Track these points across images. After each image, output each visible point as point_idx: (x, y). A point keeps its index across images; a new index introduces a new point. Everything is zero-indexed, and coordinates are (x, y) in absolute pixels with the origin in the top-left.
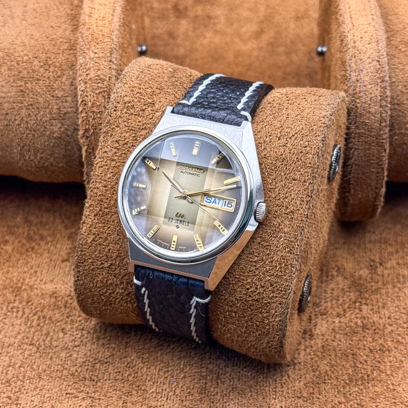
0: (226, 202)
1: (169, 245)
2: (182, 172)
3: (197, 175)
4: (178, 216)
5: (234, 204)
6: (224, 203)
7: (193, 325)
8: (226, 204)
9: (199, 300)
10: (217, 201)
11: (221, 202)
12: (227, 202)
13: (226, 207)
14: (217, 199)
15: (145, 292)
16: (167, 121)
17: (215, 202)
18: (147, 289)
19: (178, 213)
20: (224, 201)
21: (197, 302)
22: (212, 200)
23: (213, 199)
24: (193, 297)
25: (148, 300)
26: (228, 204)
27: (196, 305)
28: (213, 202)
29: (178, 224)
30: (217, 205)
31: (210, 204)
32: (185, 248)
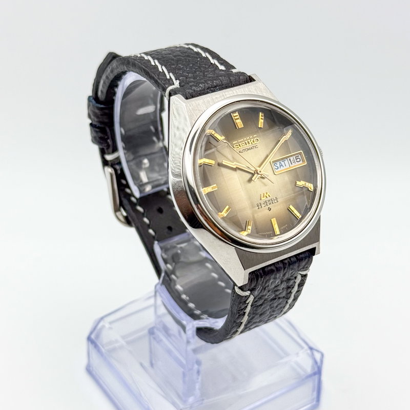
0: (290, 160)
1: (271, 232)
2: (240, 152)
3: (255, 147)
8: (295, 161)
9: (304, 273)
10: (283, 163)
11: (286, 162)
12: (294, 157)
14: (281, 162)
15: (251, 299)
17: (282, 165)
21: (302, 276)
22: (278, 165)
23: (278, 163)
27: (301, 280)
28: (280, 166)
29: (268, 207)
30: (285, 167)
31: (279, 169)
32: (286, 225)
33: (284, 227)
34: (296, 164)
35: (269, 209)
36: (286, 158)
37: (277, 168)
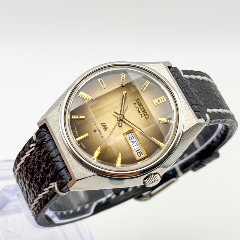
0: (139, 150)
2: (135, 104)
3: (141, 116)
4: (103, 125)
5: (142, 156)
6: (138, 149)
7: (38, 198)
8: (138, 152)
9: (56, 188)
10: (135, 144)
11: (137, 147)
12: (141, 150)
14: (136, 142)
15: (33, 147)
16: (161, 68)
17: (133, 143)
18: (36, 147)
19: (105, 123)
20: (139, 148)
21: (54, 188)
23: (134, 140)
24: (55, 181)
25: (29, 154)
26: (139, 152)
27: (52, 188)
28: (132, 142)
29: (96, 129)
30: (132, 146)
31: (129, 141)
32: (85, 147)
33: (83, 146)
34: (135, 152)
35: (95, 131)
37: (130, 139)
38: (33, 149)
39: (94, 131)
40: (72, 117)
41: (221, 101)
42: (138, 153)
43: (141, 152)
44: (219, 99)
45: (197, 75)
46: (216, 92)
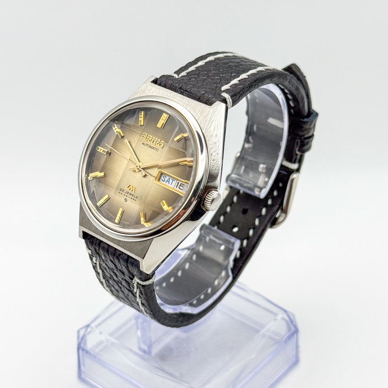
0: (178, 183)
1: (114, 217)
2: (143, 143)
3: (156, 150)
4: (129, 188)
6: (177, 184)
8: (178, 186)
9: (140, 281)
10: (171, 181)
11: (174, 182)
12: (180, 183)
13: (178, 189)
14: (171, 179)
15: (96, 261)
17: (169, 182)
18: (96, 257)
19: (130, 185)
20: (178, 182)
21: (138, 283)
22: (166, 179)
23: (168, 178)
24: (134, 277)
25: (101, 270)
26: (180, 186)
27: (137, 285)
28: (167, 181)
29: (126, 198)
30: (169, 185)
31: (164, 183)
32: (128, 223)
33: (126, 223)
34: (176, 189)
36: (177, 180)
37: (163, 180)
38: (98, 263)
39: (126, 201)
40: (98, 204)
41: (241, 67)
42: (179, 188)
43: (181, 184)
44: (236, 66)
45: (196, 63)
46: (231, 62)
